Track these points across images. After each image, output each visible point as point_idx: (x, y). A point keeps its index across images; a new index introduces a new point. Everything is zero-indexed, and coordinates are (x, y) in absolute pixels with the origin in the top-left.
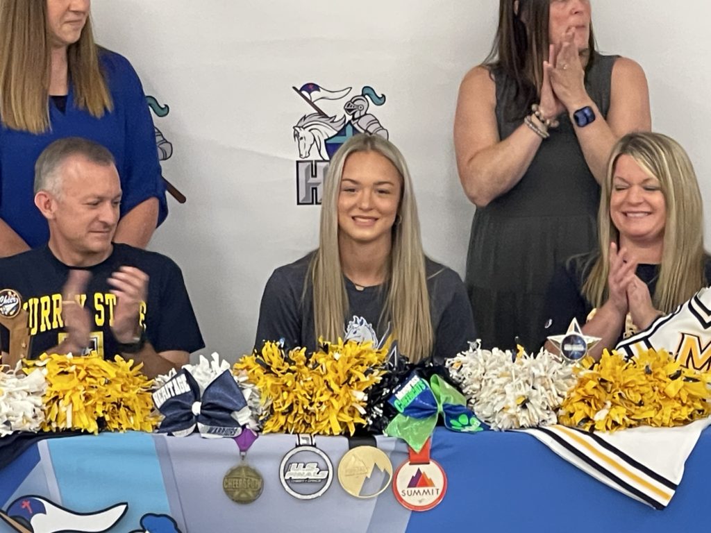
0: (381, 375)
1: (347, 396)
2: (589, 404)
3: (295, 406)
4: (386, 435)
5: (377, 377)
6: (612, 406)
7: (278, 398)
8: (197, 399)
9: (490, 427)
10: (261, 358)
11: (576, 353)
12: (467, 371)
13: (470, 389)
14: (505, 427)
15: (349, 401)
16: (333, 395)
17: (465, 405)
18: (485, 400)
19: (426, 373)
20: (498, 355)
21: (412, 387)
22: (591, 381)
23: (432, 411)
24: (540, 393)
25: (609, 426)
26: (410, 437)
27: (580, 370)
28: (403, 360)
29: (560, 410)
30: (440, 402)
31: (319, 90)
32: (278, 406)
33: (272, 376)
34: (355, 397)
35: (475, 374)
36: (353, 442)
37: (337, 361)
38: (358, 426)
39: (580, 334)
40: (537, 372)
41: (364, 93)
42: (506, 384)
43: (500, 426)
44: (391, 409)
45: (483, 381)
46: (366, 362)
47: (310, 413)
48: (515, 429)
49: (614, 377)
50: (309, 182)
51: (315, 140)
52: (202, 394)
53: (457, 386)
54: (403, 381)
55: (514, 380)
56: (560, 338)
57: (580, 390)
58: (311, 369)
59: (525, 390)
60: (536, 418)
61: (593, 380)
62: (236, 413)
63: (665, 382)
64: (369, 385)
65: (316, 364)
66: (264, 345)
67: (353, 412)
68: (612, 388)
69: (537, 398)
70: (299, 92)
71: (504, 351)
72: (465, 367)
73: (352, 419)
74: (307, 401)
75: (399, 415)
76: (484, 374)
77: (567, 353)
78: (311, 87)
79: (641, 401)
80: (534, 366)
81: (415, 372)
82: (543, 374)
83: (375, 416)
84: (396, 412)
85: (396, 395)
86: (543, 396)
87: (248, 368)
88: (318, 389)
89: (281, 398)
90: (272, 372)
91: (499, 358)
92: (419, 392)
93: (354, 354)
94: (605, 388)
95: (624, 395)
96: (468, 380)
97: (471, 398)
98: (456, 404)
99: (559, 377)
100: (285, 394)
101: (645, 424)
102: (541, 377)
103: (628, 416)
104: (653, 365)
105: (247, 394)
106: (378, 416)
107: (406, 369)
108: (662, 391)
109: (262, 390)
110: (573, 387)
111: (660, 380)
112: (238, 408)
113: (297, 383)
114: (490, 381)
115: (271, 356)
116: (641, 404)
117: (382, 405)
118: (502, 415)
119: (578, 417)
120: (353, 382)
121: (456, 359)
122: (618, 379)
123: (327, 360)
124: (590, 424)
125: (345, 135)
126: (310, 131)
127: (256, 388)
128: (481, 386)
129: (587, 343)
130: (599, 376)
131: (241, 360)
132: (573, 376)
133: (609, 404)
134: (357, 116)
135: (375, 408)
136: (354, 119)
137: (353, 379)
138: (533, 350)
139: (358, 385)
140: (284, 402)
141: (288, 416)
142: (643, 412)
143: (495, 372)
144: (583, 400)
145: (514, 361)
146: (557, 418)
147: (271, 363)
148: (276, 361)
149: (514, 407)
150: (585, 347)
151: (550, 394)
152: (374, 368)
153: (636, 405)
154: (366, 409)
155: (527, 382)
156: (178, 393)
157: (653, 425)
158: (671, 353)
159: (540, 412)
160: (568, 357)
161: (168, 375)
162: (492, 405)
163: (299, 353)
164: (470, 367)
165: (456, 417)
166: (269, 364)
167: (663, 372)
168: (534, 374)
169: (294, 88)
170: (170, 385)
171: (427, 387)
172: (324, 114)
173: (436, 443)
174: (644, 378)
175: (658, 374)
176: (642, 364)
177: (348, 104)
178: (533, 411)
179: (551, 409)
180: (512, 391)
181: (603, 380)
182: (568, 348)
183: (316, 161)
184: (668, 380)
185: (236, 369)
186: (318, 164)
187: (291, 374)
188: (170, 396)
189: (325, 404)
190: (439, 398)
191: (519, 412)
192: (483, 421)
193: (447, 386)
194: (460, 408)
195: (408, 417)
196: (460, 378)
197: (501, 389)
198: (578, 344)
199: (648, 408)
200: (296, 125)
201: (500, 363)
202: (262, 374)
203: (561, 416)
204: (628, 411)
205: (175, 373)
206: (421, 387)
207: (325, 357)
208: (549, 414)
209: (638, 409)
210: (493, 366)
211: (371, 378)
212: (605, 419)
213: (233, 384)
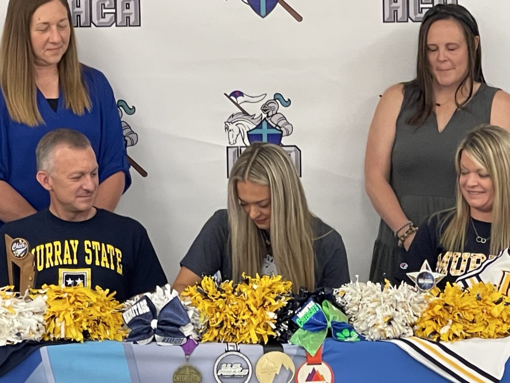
0: (287, 300)
1: (262, 315)
2: (437, 322)
3: (225, 322)
4: (290, 343)
5: (284, 302)
6: (452, 323)
7: (213, 317)
8: (154, 318)
9: (365, 338)
10: (201, 288)
11: (427, 285)
12: (348, 298)
14: (376, 338)
15: (263, 319)
16: (252, 315)
17: (347, 322)
18: (362, 319)
19: (319, 300)
20: (371, 286)
21: (309, 309)
22: (437, 305)
23: (323, 327)
24: (401, 314)
25: (451, 337)
26: (308, 345)
27: (430, 297)
28: (302, 290)
29: (415, 326)
30: (329, 320)
31: (243, 96)
32: (213, 322)
33: (208, 301)
34: (268, 316)
35: (354, 300)
36: (267, 349)
37: (255, 290)
38: (270, 337)
39: (430, 272)
40: (399, 299)
41: (276, 98)
42: (376, 307)
43: (372, 337)
44: (294, 325)
45: (360, 305)
46: (276, 291)
47: (236, 328)
48: (383, 339)
49: (454, 303)
51: (240, 131)
52: (158, 314)
53: (342, 308)
54: (303, 304)
55: (383, 305)
56: (415, 275)
57: (430, 312)
58: (236, 296)
59: (390, 312)
60: (398, 331)
61: (440, 304)
62: (182, 327)
63: (491, 306)
64: (278, 308)
65: (240, 292)
67: (266, 327)
68: (453, 310)
69: (399, 317)
70: (229, 97)
71: (375, 284)
72: (347, 295)
73: (266, 332)
74: (234, 319)
75: (300, 329)
76: (361, 300)
77: (420, 285)
78: (238, 94)
79: (474, 320)
80: (397, 294)
81: (311, 298)
82: (403, 300)
83: (282, 330)
84: (298, 327)
85: (298, 315)
86: (403, 316)
87: (191, 295)
88: (242, 310)
89: (215, 315)
90: (209, 299)
91: (372, 288)
92: (314, 313)
93: (268, 285)
94: (448, 310)
95: (461, 315)
96: (349, 304)
97: (351, 317)
98: (341, 321)
99: (415, 302)
100: (218, 314)
101: (476, 337)
102: (401, 302)
103: (464, 331)
104: (482, 293)
105: (190, 314)
106: (284, 330)
107: (304, 296)
108: (488, 313)
109: (201, 310)
110: (424, 310)
111: (487, 305)
112: (183, 324)
113: (226, 306)
114: (365, 305)
115: (208, 287)
116: (473, 322)
117: (287, 322)
118: (374, 329)
119: (428, 331)
120: (266, 306)
122: (457, 304)
123: (248, 289)
124: (437, 336)
125: (261, 128)
126: (236, 125)
127: (197, 309)
128: (359, 308)
129: (435, 278)
130: (443, 301)
132: (425, 302)
133: (451, 321)
134: (270, 114)
135: (283, 324)
136: (268, 117)
137: (266, 303)
138: (396, 282)
139: (270, 307)
140: (217, 320)
141: (220, 330)
142: (475, 327)
143: (369, 298)
144: (432, 319)
145: (382, 290)
146: (414, 332)
147: (208, 292)
148: (211, 290)
149: (382, 324)
150: (433, 280)
151: (408, 315)
152: (281, 295)
153: (470, 322)
154: (276, 325)
155: (392, 305)
156: (141, 313)
157: (482, 337)
158: (495, 285)
159: (401, 328)
160: (421, 288)
161: (134, 300)
162: (367, 322)
163: (228, 285)
164: (351, 295)
165: (341, 331)
166: (206, 292)
167: (490, 299)
168: (397, 300)
169: (225, 94)
170: (135, 307)
171: (319, 309)
172: (247, 113)
173: (326, 350)
174: (476, 303)
175: (486, 300)
176: (474, 293)
177: (264, 106)
178: (396, 327)
179: (409, 325)
180: (382, 312)
181: (446, 305)
182: (421, 281)
183: (241, 147)
184: (494, 304)
185: (183, 296)
186: (242, 149)
187: (222, 299)
188: (135, 315)
189: (247, 321)
190: (328, 317)
191: (386, 327)
192: (360, 334)
193: (335, 309)
194: (343, 324)
195: (306, 331)
196: (343, 303)
197: (373, 311)
198: (429, 278)
199: (479, 325)
200: (226, 121)
201: (373, 292)
202: (202, 299)
203: (416, 330)
204: (464, 327)
205: (139, 299)
206: (315, 309)
207: (246, 287)
208: (407, 329)
209: (472, 326)
210: (368, 294)
211: (280, 302)
212: (448, 332)
213: (181, 307)
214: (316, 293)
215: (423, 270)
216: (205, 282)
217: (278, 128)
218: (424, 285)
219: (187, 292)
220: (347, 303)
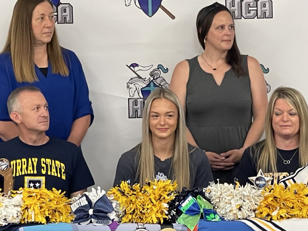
0: (175, 196)
1: (160, 205)
2: (269, 208)
3: (136, 210)
4: (177, 223)
5: (173, 197)
6: (280, 209)
7: (128, 207)
8: (91, 208)
9: (224, 219)
10: (120, 189)
11: (261, 185)
12: (213, 193)
13: (215, 202)
14: (231, 219)
15: (160, 208)
16: (153, 205)
17: (212, 209)
18: (222, 207)
19: (195, 195)
20: (227, 186)
21: (189, 201)
22: (270, 198)
23: (198, 212)
24: (247, 203)
25: (279, 218)
26: (188, 224)
27: (265, 193)
28: (184, 189)
29: (256, 211)
30: (201, 208)
31: (138, 66)
32: (128, 210)
33: (125, 197)
34: (163, 206)
35: (217, 195)
36: (163, 227)
37: (155, 190)
38: (165, 219)
39: (263, 176)
40: (245, 194)
41: (159, 67)
42: (231, 199)
43: (229, 218)
44: (179, 212)
45: (221, 198)
46: (168, 190)
47: (143, 213)
48: (236, 220)
49: (280, 196)
50: (134, 108)
51: (136, 89)
52: (93, 205)
53: (209, 200)
54: (184, 199)
55: (235, 197)
56: (254, 178)
57: (265, 202)
58: (143, 193)
59: (240, 202)
60: (246, 214)
61: (271, 197)
62: (109, 214)
63: (303, 198)
64: (169, 201)
65: (145, 191)
66: (121, 183)
67: (162, 213)
68: (279, 201)
69: (246, 205)
70: (129, 67)
71: (229, 185)
72: (212, 192)
73: (162, 216)
74: (142, 208)
75: (183, 214)
76: (221, 195)
77: (257, 185)
78: (134, 65)
79: (293, 207)
80: (244, 191)
81: (190, 194)
82: (248, 194)
83: (172, 215)
84: (182, 213)
85: (182, 205)
86: (249, 205)
87: (114, 193)
88: (146, 202)
89: (129, 206)
90: (125, 195)
91: (227, 187)
92: (192, 203)
93: (163, 186)
94: (277, 201)
95: (285, 204)
96: (214, 198)
97: (215, 206)
98: (208, 209)
99: (255, 195)
100: (131, 205)
101: (295, 217)
102: (247, 196)
103: (287, 213)
104: (297, 190)
105: (114, 205)
106: (173, 215)
107: (185, 193)
108: (302, 202)
109: (120, 203)
110: (262, 201)
111: (301, 197)
112: (110, 212)
113: (137, 200)
114: (224, 198)
115: (124, 188)
116: (293, 208)
117: (175, 210)
118: (230, 213)
119: (265, 214)
120: (162, 199)
121: (207, 188)
122: (282, 197)
123: (150, 189)
124: (270, 217)
125: (150, 87)
126: (134, 85)
127: (118, 202)
128: (220, 200)
129: (266, 180)
130: (273, 195)
131: (111, 190)
132: (262, 195)
133: (278, 208)
134: (155, 78)
135: (172, 211)
136: (154, 79)
137: (162, 198)
139: (164, 200)
140: (131, 209)
141: (133, 215)
142: (294, 211)
143: (226, 194)
144: (266, 206)
145: (235, 189)
146: (255, 214)
147: (125, 191)
148: (127, 190)
149: (235, 210)
150: (265, 182)
151: (251, 204)
152: (171, 192)
153: (291, 208)
154: (168, 211)
155: (241, 198)
156: (82, 205)
157: (298, 217)
158: (305, 184)
159: (247, 212)
160: (258, 187)
162: (225, 209)
163: (137, 186)
164: (215, 191)
165: (209, 215)
166: (124, 191)
167: (302, 193)
168: (244, 194)
169: (127, 65)
170: (78, 201)
171: (195, 201)
172: (141, 77)
173: (201, 227)
174: (294, 196)
175: (299, 194)
176: (292, 190)
177: (151, 72)
178: (244, 212)
179: (252, 210)
180: (235, 202)
181: (275, 197)
182: (258, 182)
183: (137, 98)
184: (305, 197)
185: (109, 194)
186: (138, 100)
187: (134, 196)
188: (79, 207)
189: (150, 209)
190: (201, 206)
191: (238, 212)
192: (221, 216)
193: (204, 200)
194: (211, 210)
195: (187, 215)
196: (210, 197)
197: (229, 202)
198: (263, 181)
199: (296, 210)
200: (128, 82)
201: (228, 190)
202: (121, 196)
203: (256, 214)
204: (287, 211)
205: (80, 196)
206: (193, 201)
207: (149, 188)
208: (251, 213)
209: (292, 210)
210: (225, 191)
211: (170, 197)
212: (277, 215)
213: (108, 201)
214: (193, 191)
215: (259, 175)
216: (122, 185)
217: (160, 86)
218: (260, 185)
219: (111, 191)
220: (212, 197)
